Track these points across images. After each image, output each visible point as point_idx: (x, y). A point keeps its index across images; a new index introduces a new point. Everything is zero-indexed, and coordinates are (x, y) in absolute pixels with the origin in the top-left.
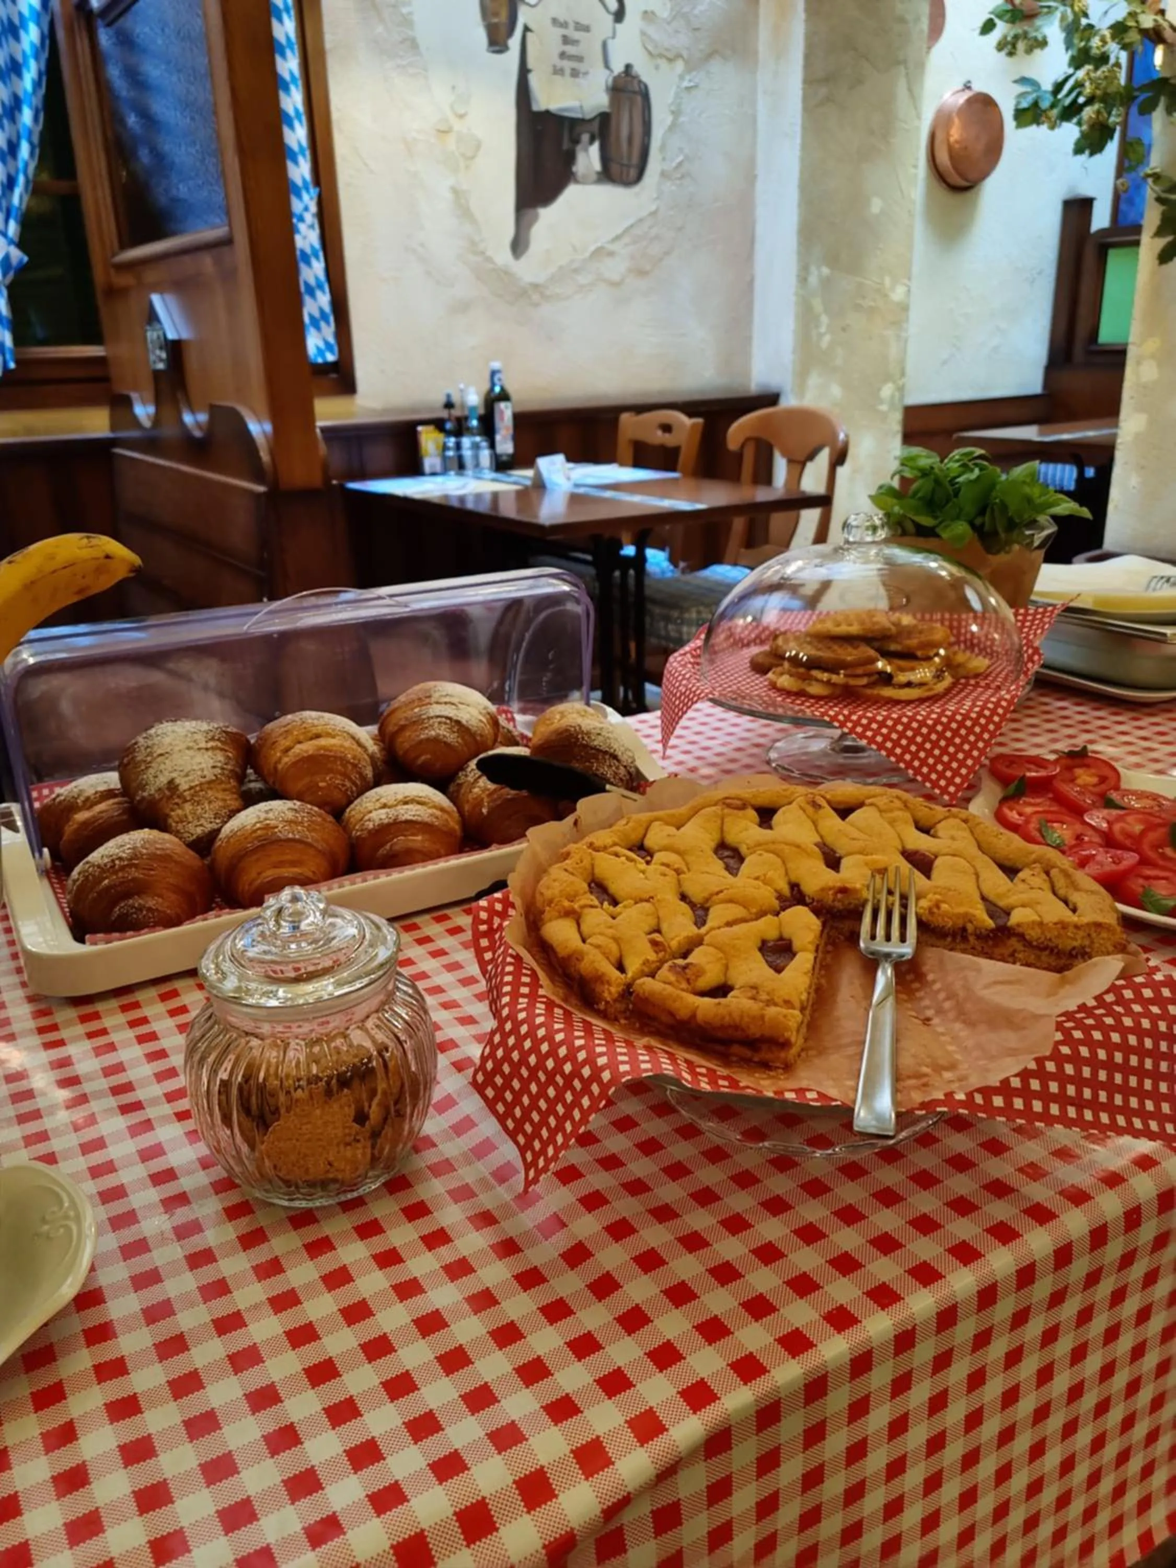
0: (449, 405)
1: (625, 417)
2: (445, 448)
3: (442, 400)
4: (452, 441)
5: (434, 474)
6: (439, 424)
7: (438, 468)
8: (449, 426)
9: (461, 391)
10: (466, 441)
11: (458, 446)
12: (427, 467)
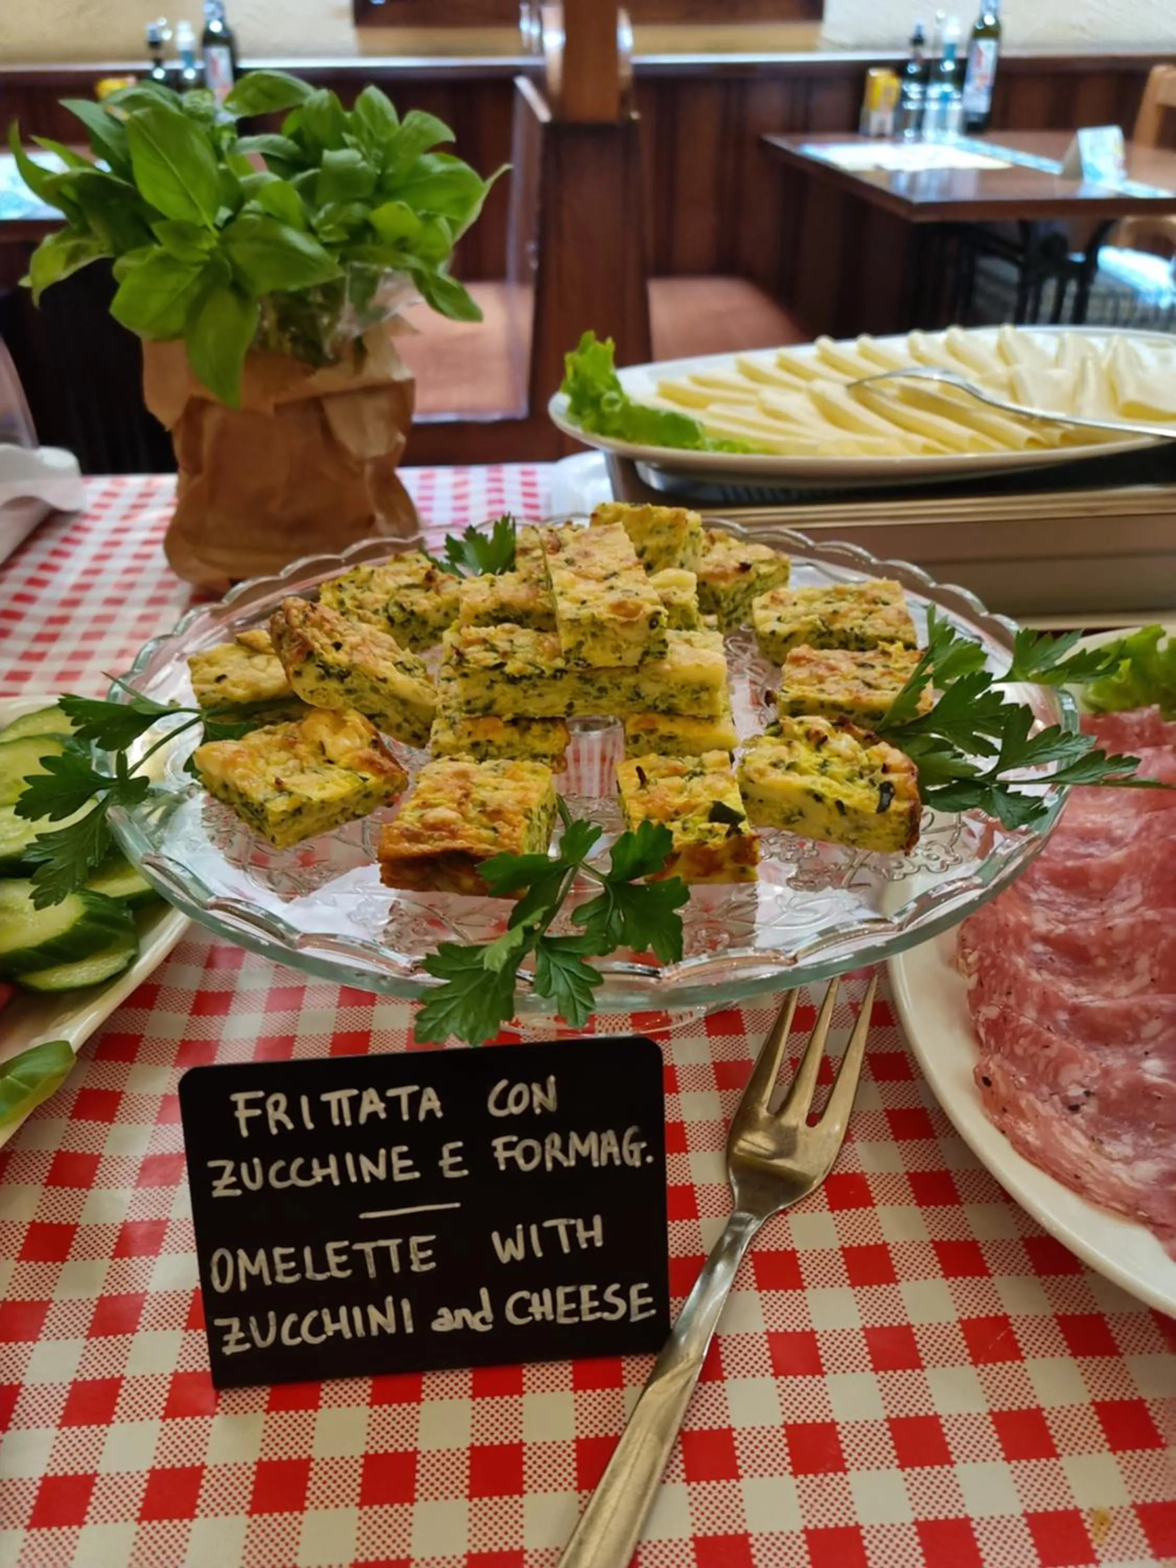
0: (918, 41)
1: (1159, 71)
2: (904, 96)
3: (911, 33)
4: (914, 90)
5: (881, 136)
6: (899, 69)
7: (889, 128)
8: (913, 69)
9: (938, 21)
10: (935, 90)
11: (924, 97)
12: (874, 126)
